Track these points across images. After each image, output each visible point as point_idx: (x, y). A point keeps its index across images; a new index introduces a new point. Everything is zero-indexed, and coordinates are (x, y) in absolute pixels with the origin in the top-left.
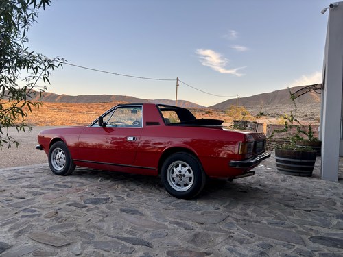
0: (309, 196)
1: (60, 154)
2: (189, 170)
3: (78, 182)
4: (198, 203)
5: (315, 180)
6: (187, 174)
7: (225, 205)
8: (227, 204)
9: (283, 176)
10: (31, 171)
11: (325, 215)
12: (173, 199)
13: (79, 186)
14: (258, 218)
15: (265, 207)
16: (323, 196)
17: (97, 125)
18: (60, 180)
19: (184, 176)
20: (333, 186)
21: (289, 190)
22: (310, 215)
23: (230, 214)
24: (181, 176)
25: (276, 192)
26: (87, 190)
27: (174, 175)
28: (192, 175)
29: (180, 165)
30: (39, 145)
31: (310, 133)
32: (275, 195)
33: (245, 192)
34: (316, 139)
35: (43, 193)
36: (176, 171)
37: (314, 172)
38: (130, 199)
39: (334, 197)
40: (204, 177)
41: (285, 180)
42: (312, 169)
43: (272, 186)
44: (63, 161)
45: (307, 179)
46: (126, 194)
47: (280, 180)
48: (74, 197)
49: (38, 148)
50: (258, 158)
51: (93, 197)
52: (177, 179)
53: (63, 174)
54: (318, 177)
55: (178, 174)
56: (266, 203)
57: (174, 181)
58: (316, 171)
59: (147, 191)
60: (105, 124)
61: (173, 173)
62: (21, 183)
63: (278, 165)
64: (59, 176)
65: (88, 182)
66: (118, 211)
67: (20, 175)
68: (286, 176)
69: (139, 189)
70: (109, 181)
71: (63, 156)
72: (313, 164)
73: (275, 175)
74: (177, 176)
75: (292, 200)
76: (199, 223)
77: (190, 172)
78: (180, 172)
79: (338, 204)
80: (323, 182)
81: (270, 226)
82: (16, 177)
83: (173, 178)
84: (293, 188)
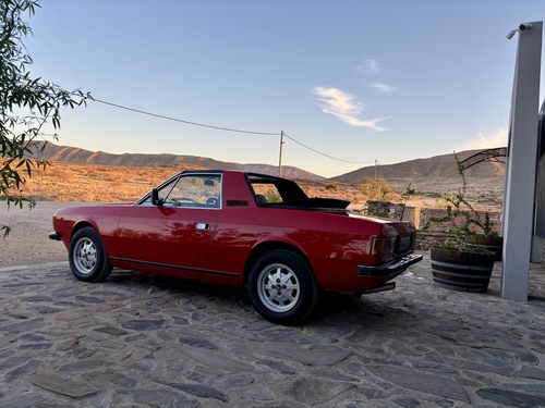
0: (480, 323)
1: (88, 248)
2: (292, 278)
3: (115, 294)
4: (305, 331)
5: (492, 298)
6: (290, 285)
7: (348, 336)
8: (351, 334)
9: (442, 291)
10: (41, 274)
11: (505, 356)
12: (265, 323)
13: (117, 300)
14: (400, 358)
15: (411, 339)
16: (502, 325)
17: (149, 204)
18: (86, 289)
19: (285, 287)
20: (519, 309)
21: (451, 313)
22: (481, 355)
23: (355, 350)
24: (280, 287)
25: (429, 317)
26: (129, 307)
27: (269, 286)
28: (297, 286)
29: (279, 270)
30: (54, 233)
31: (487, 224)
32: (428, 321)
33: (381, 315)
34: (496, 234)
35: (58, 311)
36: (273, 279)
37: (489, 287)
38: (197, 323)
39: (520, 327)
40: (315, 290)
41: (444, 298)
42: (487, 281)
43: (423, 307)
44: (93, 258)
45: (479, 297)
46: (191, 314)
47: (436, 298)
48: (106, 318)
49: (52, 237)
50: (402, 263)
51: (137, 318)
52: (273, 292)
53: (91, 279)
54: (497, 294)
55: (276, 284)
56: (414, 334)
57: (268, 295)
58: (493, 284)
59: (224, 311)
60: (161, 202)
61: (266, 283)
62: (22, 292)
63: (434, 274)
64: (84, 283)
65: (132, 294)
66: (177, 341)
67: (22, 280)
68: (446, 291)
69: (212, 307)
70: (165, 293)
71: (93, 251)
72: (489, 274)
73: (429, 289)
74: (273, 287)
75: (453, 329)
76: (304, 364)
77: (294, 282)
78: (278, 281)
79: (526, 337)
80: (504, 302)
81: (416, 370)
82: (15, 283)
83: (267, 291)
84: (456, 311)
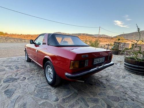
6: (52, 73)
29: (50, 67)
49: (25, 51)
60: (35, 43)
78: (50, 71)
84: (126, 86)
